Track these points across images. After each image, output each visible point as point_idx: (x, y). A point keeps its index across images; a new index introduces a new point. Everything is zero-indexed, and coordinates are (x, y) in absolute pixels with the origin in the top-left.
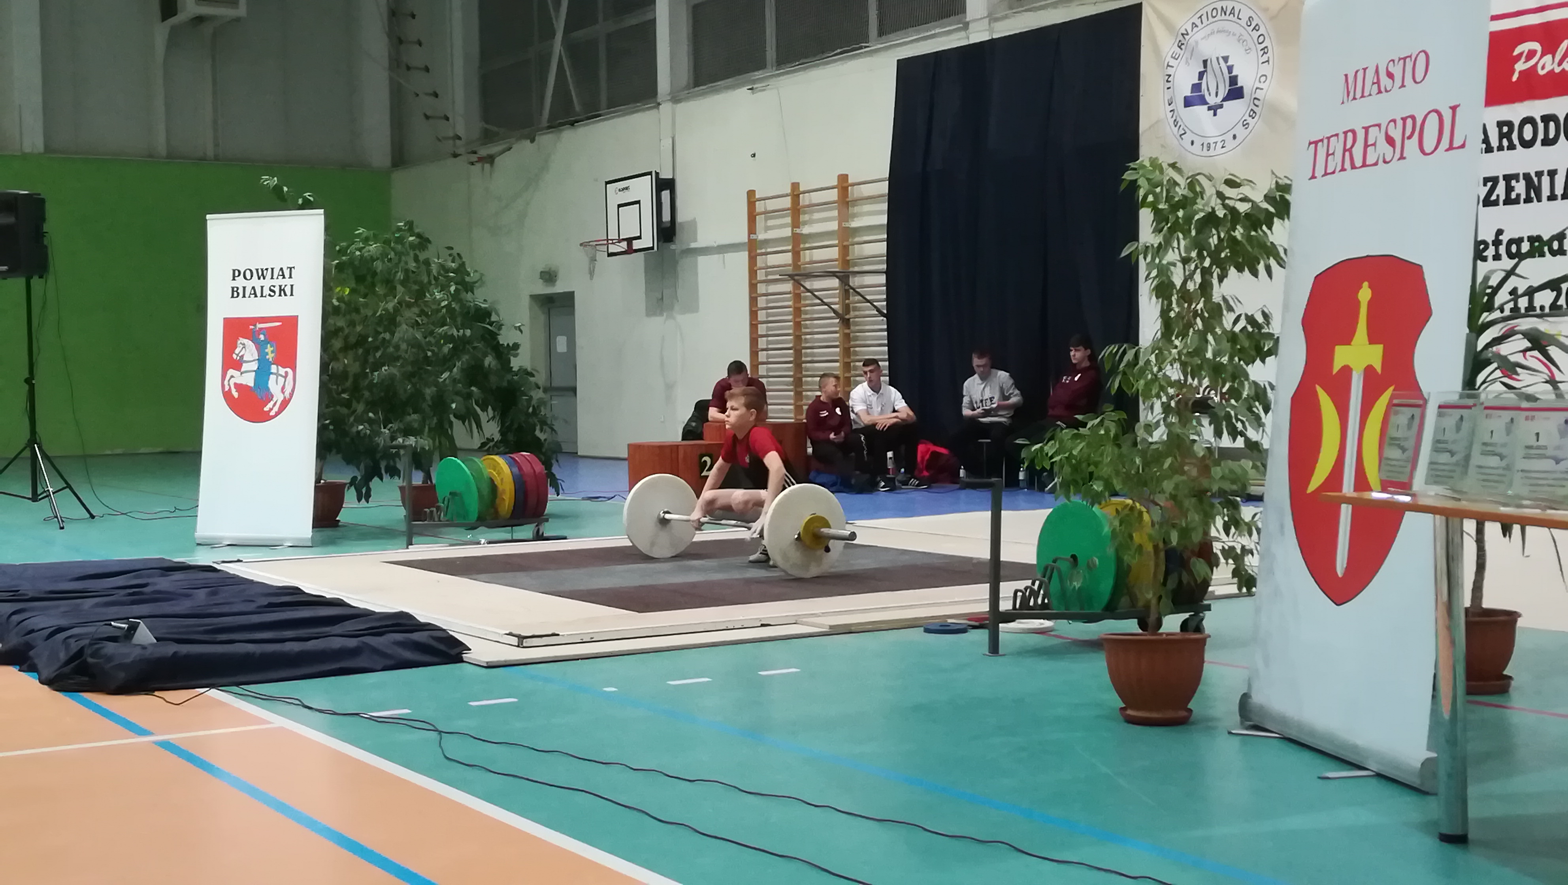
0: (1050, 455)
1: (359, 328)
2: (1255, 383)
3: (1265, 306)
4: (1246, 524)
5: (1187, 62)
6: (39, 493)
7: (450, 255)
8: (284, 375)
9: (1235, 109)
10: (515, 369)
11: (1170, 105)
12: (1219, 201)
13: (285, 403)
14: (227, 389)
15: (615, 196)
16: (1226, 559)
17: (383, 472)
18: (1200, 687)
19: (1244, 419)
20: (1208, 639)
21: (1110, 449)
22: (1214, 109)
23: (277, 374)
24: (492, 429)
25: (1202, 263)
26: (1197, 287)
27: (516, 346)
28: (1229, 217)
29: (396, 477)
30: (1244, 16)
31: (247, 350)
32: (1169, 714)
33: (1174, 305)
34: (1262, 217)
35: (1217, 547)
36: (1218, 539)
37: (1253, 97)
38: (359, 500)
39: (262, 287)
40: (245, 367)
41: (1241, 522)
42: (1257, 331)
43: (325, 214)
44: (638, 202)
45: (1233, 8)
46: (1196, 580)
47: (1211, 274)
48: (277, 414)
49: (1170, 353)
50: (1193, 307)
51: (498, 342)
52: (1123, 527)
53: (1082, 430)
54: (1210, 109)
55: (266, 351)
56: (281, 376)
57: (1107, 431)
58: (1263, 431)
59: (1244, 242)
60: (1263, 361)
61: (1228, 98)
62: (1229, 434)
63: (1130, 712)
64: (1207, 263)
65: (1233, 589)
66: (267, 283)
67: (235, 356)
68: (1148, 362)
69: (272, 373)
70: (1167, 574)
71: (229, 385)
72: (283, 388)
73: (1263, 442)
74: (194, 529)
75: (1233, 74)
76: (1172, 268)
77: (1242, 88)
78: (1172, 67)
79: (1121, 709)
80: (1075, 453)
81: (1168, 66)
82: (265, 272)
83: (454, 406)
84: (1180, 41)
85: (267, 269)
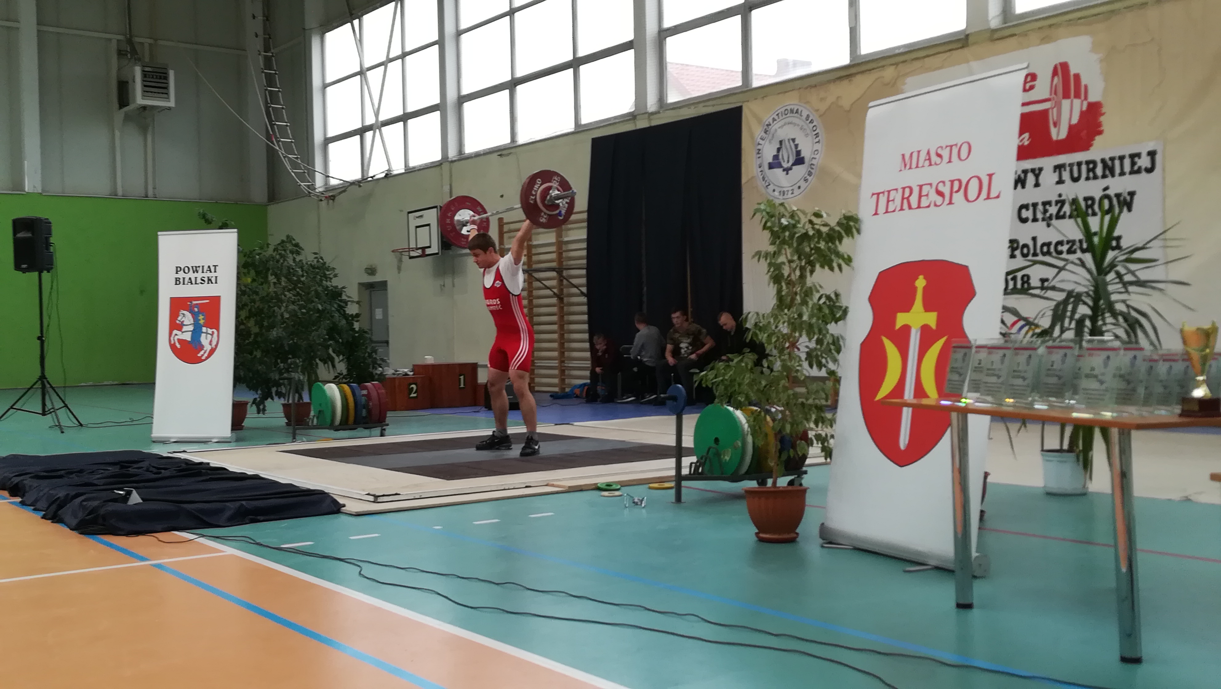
0: (711, 378)
1: (258, 304)
2: (832, 335)
3: (836, 290)
4: (829, 420)
5: (770, 142)
6: (47, 410)
7: (316, 258)
8: (211, 333)
9: (799, 171)
10: (357, 329)
11: (760, 167)
12: (810, 226)
13: (212, 351)
14: (172, 343)
15: (414, 222)
16: (817, 441)
17: (274, 394)
18: (803, 520)
19: (826, 356)
20: (808, 491)
21: (749, 375)
22: (787, 170)
23: (207, 333)
24: (341, 367)
25: (801, 263)
26: (797, 278)
27: (358, 315)
28: (817, 235)
29: (282, 399)
30: (805, 114)
31: (187, 318)
32: (786, 536)
33: (784, 287)
34: (836, 235)
35: (811, 434)
36: (812, 429)
37: (811, 163)
38: (258, 413)
39: (196, 278)
40: (185, 329)
41: (825, 419)
42: (832, 303)
43: (238, 233)
44: (428, 225)
45: (797, 110)
46: (798, 455)
47: (805, 270)
48: (207, 358)
49: (783, 318)
50: (794, 289)
51: (345, 314)
52: (755, 423)
53: (731, 363)
54: (784, 170)
55: (200, 318)
56: (209, 334)
57: (747, 364)
58: (838, 364)
59: (827, 250)
60: (836, 322)
61: (794, 164)
62: (817, 366)
63: (762, 535)
64: (803, 264)
65: (822, 460)
66: (199, 275)
67: (178, 322)
68: (769, 322)
69: (204, 333)
70: (781, 452)
71: (174, 340)
72: (211, 341)
73: (837, 371)
74: (151, 432)
75: (799, 149)
76: (783, 266)
77: (803, 158)
78: (761, 144)
79: (757, 534)
80: (726, 378)
81: (759, 144)
82: (198, 268)
83: (319, 353)
84: (765, 129)
85: (199, 267)
